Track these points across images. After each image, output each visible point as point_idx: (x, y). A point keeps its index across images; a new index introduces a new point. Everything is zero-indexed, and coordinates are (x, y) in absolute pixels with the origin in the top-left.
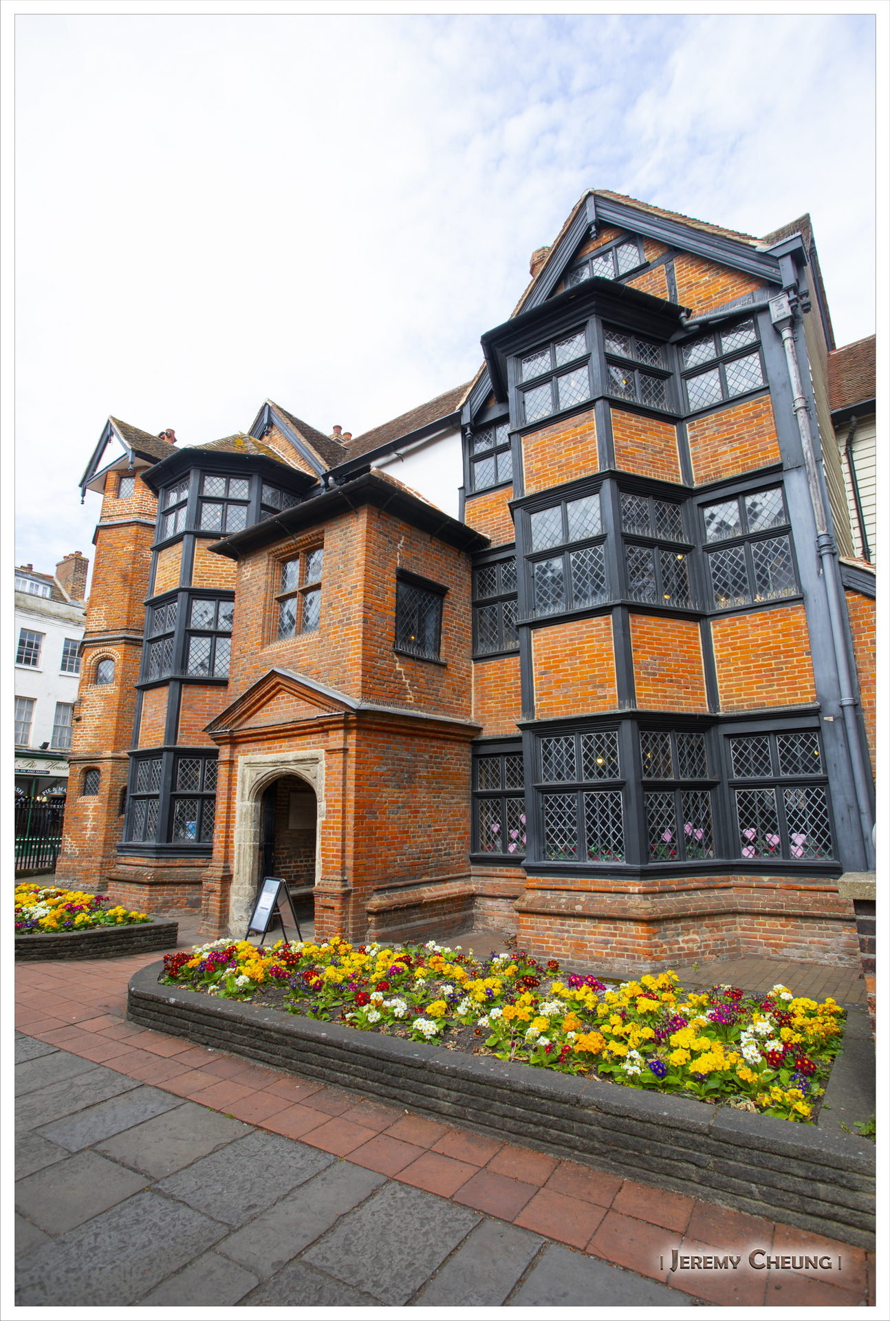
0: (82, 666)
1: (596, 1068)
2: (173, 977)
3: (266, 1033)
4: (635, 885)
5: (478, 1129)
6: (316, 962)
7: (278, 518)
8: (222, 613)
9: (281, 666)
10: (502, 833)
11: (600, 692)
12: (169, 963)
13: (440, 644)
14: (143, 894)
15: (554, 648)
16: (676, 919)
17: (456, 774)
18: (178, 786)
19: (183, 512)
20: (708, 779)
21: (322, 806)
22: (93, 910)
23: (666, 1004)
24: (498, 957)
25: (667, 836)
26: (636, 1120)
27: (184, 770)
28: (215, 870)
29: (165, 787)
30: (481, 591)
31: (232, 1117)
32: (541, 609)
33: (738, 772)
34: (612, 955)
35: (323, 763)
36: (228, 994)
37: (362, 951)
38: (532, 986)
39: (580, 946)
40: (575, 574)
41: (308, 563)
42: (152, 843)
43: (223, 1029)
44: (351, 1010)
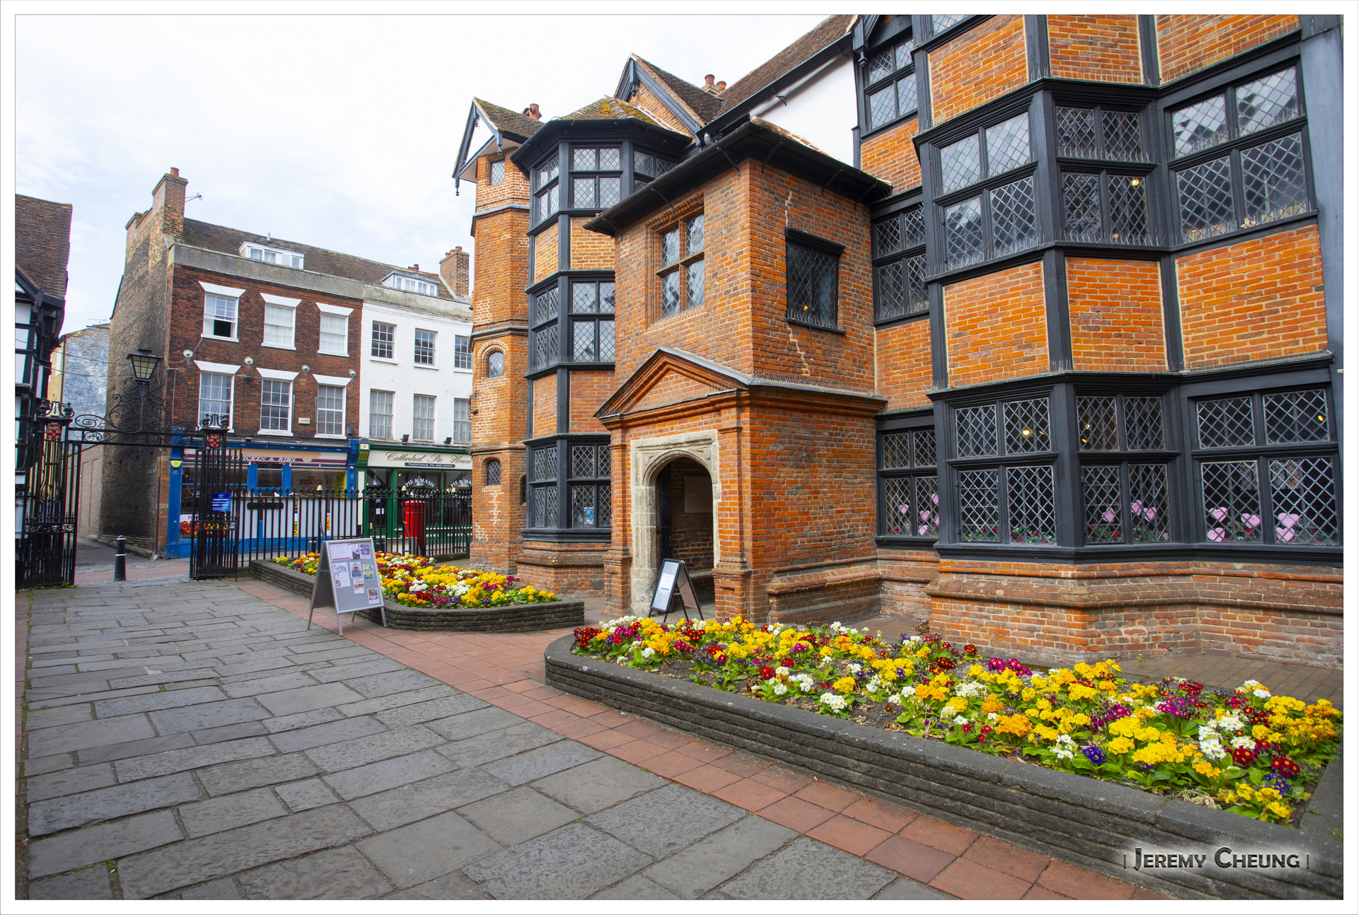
0: (473, 360)
1: (1021, 751)
2: (584, 648)
3: (675, 700)
4: (1067, 569)
5: (890, 799)
6: (719, 640)
7: (653, 186)
8: (603, 295)
9: (668, 345)
10: (912, 515)
11: (1027, 353)
12: (580, 636)
13: (837, 310)
14: (549, 576)
15: (970, 305)
16: (1118, 607)
17: (859, 452)
18: (574, 473)
19: (555, 192)
20: (1164, 450)
21: (717, 488)
22: (506, 589)
23: (1104, 693)
24: (909, 639)
25: (1109, 516)
26: (1067, 803)
27: (578, 457)
28: (615, 553)
29: (561, 474)
30: (882, 247)
31: (648, 771)
32: (955, 261)
33: (1206, 441)
34: (1039, 643)
35: (716, 443)
36: (638, 665)
37: (765, 629)
38: (948, 668)
39: (1000, 633)
40: (997, 216)
41: (689, 232)
42: (554, 528)
43: (633, 696)
44: (757, 683)
